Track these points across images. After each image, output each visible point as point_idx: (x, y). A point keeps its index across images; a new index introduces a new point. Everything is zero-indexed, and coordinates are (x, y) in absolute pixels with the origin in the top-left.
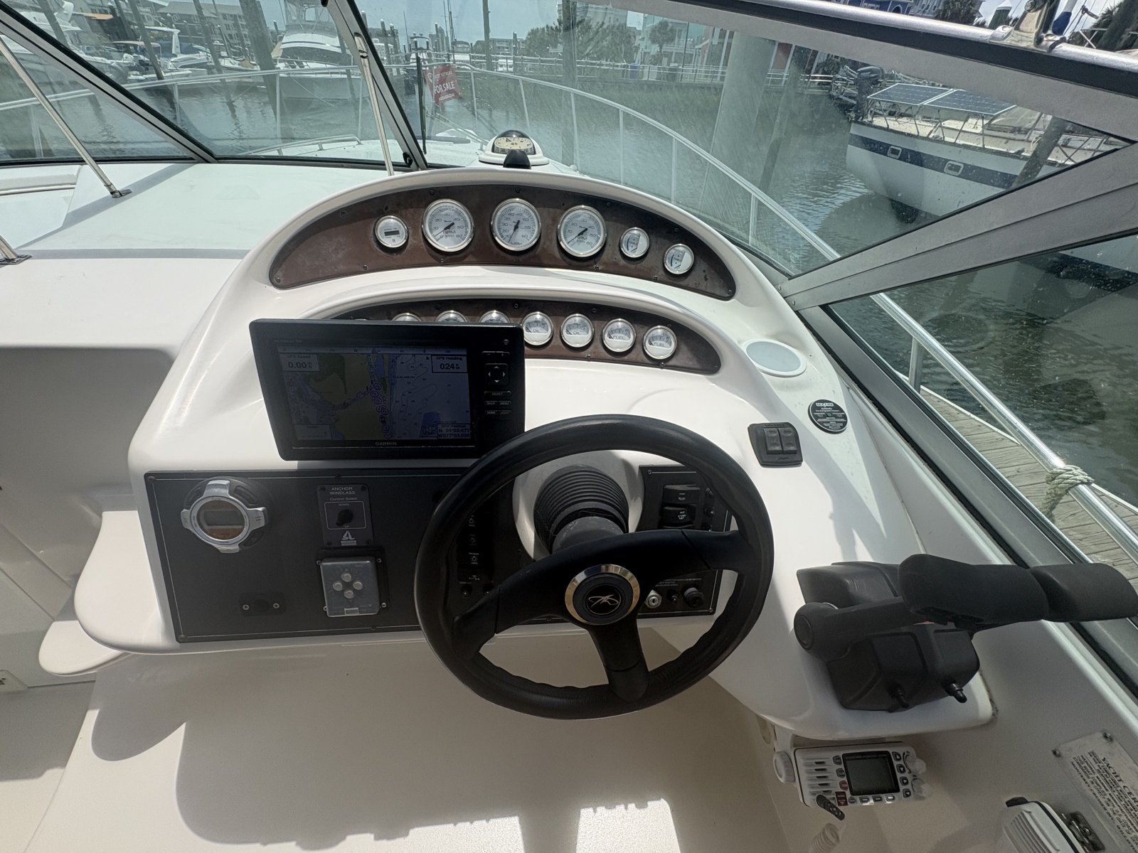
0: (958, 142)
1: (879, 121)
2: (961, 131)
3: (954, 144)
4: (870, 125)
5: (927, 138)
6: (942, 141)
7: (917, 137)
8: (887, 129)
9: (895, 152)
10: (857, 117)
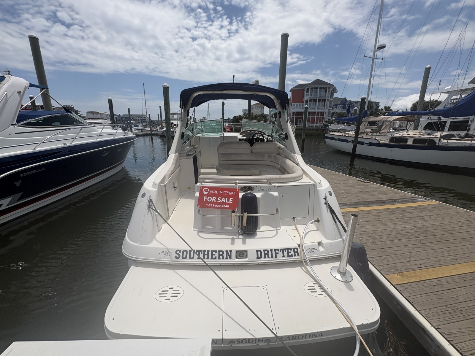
0: (349, 136)
1: (331, 133)
2: (349, 134)
3: (348, 136)
4: (329, 134)
5: (342, 136)
6: (346, 136)
7: (340, 136)
8: (333, 135)
9: (336, 139)
10: (326, 133)
